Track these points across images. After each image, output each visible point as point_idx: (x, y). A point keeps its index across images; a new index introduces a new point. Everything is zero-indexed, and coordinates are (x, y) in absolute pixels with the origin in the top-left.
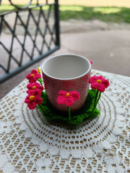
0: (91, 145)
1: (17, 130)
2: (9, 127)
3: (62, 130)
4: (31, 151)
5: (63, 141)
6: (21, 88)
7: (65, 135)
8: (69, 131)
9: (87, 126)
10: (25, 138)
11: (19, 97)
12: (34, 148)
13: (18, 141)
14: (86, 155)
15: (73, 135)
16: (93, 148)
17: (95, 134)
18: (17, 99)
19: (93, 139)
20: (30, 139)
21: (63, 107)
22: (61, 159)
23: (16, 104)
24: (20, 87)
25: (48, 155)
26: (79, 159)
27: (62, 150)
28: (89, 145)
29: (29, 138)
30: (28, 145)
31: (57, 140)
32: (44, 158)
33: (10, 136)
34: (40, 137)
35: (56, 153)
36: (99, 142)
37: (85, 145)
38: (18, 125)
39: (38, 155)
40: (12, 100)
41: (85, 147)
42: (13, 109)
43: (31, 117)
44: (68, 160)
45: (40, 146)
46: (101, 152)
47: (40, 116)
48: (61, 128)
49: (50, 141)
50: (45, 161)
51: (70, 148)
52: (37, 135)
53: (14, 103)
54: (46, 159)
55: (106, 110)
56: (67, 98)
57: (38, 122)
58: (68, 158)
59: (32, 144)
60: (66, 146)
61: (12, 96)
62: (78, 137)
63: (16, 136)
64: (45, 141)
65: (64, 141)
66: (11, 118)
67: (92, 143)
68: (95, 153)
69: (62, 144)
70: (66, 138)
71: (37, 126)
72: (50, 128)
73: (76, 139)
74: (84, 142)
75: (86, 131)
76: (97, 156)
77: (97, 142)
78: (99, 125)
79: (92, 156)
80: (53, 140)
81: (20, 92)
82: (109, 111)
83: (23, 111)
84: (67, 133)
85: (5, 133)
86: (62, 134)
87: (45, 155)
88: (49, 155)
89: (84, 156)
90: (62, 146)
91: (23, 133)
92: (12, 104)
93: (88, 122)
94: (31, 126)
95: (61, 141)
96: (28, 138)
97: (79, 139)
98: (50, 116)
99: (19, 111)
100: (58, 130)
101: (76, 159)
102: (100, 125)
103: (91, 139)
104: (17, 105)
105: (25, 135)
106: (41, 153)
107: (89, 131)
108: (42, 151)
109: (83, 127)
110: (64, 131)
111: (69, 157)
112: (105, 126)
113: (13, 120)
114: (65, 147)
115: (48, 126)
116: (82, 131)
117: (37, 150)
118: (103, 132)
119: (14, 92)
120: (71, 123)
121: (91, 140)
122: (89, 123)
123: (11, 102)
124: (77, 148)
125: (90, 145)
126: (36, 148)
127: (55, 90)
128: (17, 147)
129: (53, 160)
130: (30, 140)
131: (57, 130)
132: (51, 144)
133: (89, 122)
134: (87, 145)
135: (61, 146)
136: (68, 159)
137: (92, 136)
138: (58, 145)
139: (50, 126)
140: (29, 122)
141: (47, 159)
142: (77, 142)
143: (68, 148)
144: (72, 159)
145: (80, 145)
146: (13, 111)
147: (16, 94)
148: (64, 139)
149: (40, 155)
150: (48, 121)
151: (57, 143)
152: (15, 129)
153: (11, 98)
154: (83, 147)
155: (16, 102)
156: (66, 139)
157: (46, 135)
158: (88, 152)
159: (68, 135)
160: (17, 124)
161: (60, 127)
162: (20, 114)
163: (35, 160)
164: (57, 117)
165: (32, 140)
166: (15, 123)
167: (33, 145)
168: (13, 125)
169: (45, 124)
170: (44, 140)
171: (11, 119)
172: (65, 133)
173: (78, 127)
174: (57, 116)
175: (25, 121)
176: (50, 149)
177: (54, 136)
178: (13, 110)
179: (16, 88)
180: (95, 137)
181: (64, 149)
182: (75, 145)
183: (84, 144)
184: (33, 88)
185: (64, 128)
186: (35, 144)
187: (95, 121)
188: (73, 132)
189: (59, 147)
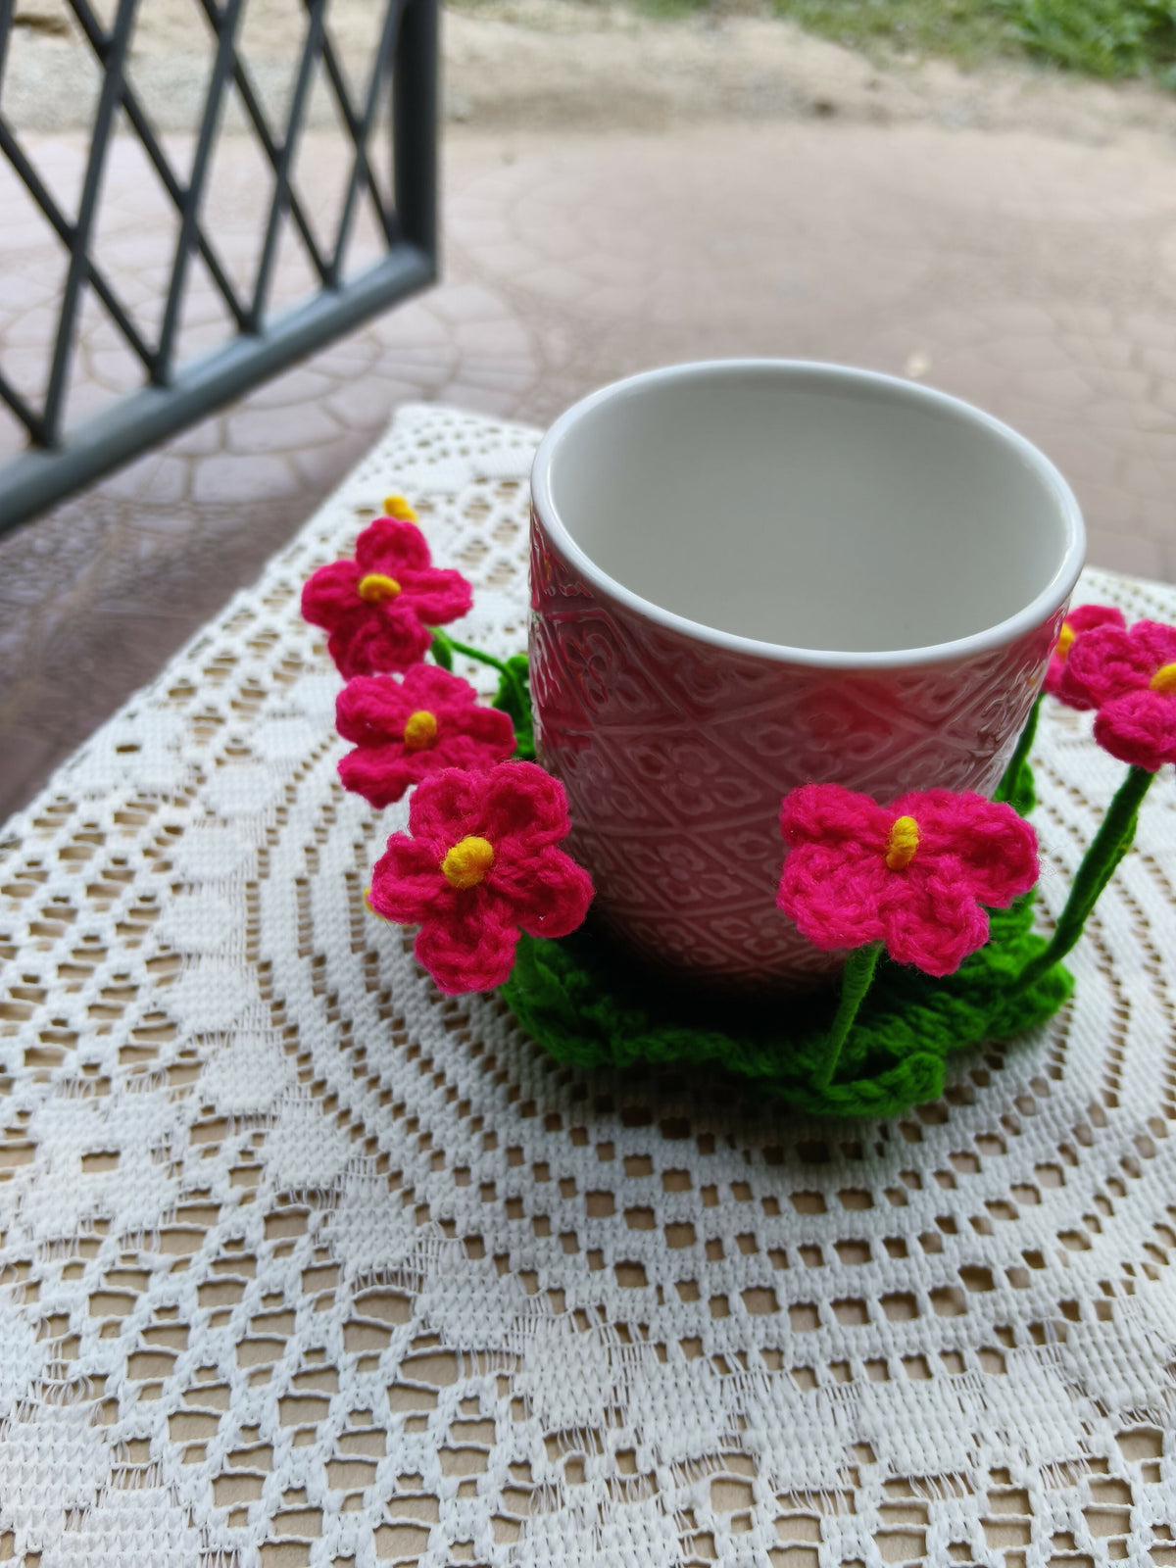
0: (1049, 1331)
1: (239, 1190)
2: (148, 1160)
3: (719, 1169)
4: (440, 1417)
5: (763, 1296)
6: (195, 705)
7: (769, 1233)
8: (800, 1189)
9: (964, 1126)
10: (349, 1272)
11: (196, 809)
12: (463, 1386)
13: (277, 1312)
14: (1013, 1432)
15: (842, 1221)
16: (1071, 1361)
17: (1061, 1206)
18: (175, 831)
19: (1051, 1256)
20: (409, 1293)
21: (750, 944)
22: (772, 1496)
23: (176, 888)
24: (184, 690)
25: (626, 1455)
26: (958, 1481)
27: (764, 1396)
28: (1022, 1331)
29: (394, 1276)
30: (391, 1356)
31: (689, 1288)
32: (591, 1492)
33: (170, 1258)
34: (501, 1259)
35: (706, 1435)
36: (1118, 1288)
37: (989, 1326)
38: (246, 1133)
39: (526, 1465)
40: (117, 843)
41: (986, 1351)
42: (149, 946)
43: (371, 1032)
44: (843, 1501)
45: (530, 1359)
46: (1156, 1389)
47: (465, 1020)
48: (706, 1146)
49: (625, 1302)
50: (608, 1531)
51: (843, 1367)
52: (474, 1242)
53: (147, 879)
54: (619, 1509)
55: (1117, 953)
56: (902, 869)
57: (452, 1092)
58: (852, 1486)
59: (435, 1338)
60: (800, 1344)
61: (116, 801)
62: (897, 1246)
63: (238, 1257)
64: (571, 1301)
65: (760, 1289)
66: (152, 1052)
67: (1054, 1302)
68: (1103, 1409)
69: (752, 1328)
70: (779, 1255)
71: (455, 1139)
72: (591, 1150)
73: (885, 1271)
74: (973, 1298)
75: (964, 1179)
76: (1121, 1436)
77: (1103, 1297)
78: (1083, 1106)
79: (1073, 1439)
80: (651, 1290)
81: (191, 752)
82: (1143, 955)
83: (266, 966)
84: (785, 1204)
85: (117, 1229)
86: (728, 1218)
87: (598, 1465)
88: (645, 1462)
89: (998, 1445)
90: (755, 1357)
91: (316, 1217)
92: (130, 893)
93: (967, 1081)
94: (391, 1135)
95: (736, 1301)
96: (380, 1277)
97: (922, 1272)
98: (593, 1032)
99: (225, 967)
100: (685, 1173)
101: (921, 1481)
102: (1094, 1112)
103: (1035, 1259)
104: (182, 898)
105: (340, 1246)
106: (551, 1440)
107: (998, 1174)
108: (558, 1422)
109: (929, 1131)
110: (742, 1189)
111: (854, 1471)
112: (1142, 1118)
113: (173, 1068)
114: (788, 1367)
115: (564, 1135)
116: (928, 1177)
117: (504, 1404)
118: (1131, 1184)
119: (127, 749)
120: (833, 1104)
121: (1035, 1274)
122: (982, 1093)
123: (120, 867)
124: (918, 1362)
125: (1037, 1330)
126: (481, 1381)
127: (713, 767)
128: (274, 1388)
129: (689, 1512)
130: (406, 1300)
131: (676, 1178)
132: (634, 1330)
133: (982, 1080)
134: (1006, 1332)
135: (742, 1355)
136: (850, 1495)
137: (1040, 1224)
138: (717, 1336)
139: (593, 1137)
140: (352, 1093)
141: (635, 1507)
142: (903, 1302)
143: (823, 1372)
144: (889, 1483)
145: (933, 1329)
146: (155, 976)
147: (158, 770)
148: (762, 1269)
149: (546, 1468)
150: (562, 1080)
151: (696, 1316)
152: (211, 1172)
153: (107, 823)
154: (970, 1355)
155: (167, 866)
156: (780, 1275)
157: (569, 1238)
158: (1030, 1407)
159: (791, 1227)
160: (222, 1121)
161: (693, 1144)
162: (240, 1006)
163: (496, 1518)
164: (670, 1046)
165: (423, 1302)
166: (209, 1110)
167: (451, 1355)
168: (182, 1131)
169: (527, 1110)
170: (557, 1292)
171: (155, 1064)
172: (757, 1204)
173: (877, 1137)
174: (670, 1036)
175: (307, 1085)
176: (641, 1386)
177: (649, 1245)
178: (151, 962)
179: (138, 701)
180: (1062, 1236)
181: (789, 1387)
182: (892, 1333)
183: (971, 1318)
184: (410, 729)
185: (738, 1156)
186: (463, 1347)
187: (1035, 1068)
188: (838, 1189)
189: (733, 1368)
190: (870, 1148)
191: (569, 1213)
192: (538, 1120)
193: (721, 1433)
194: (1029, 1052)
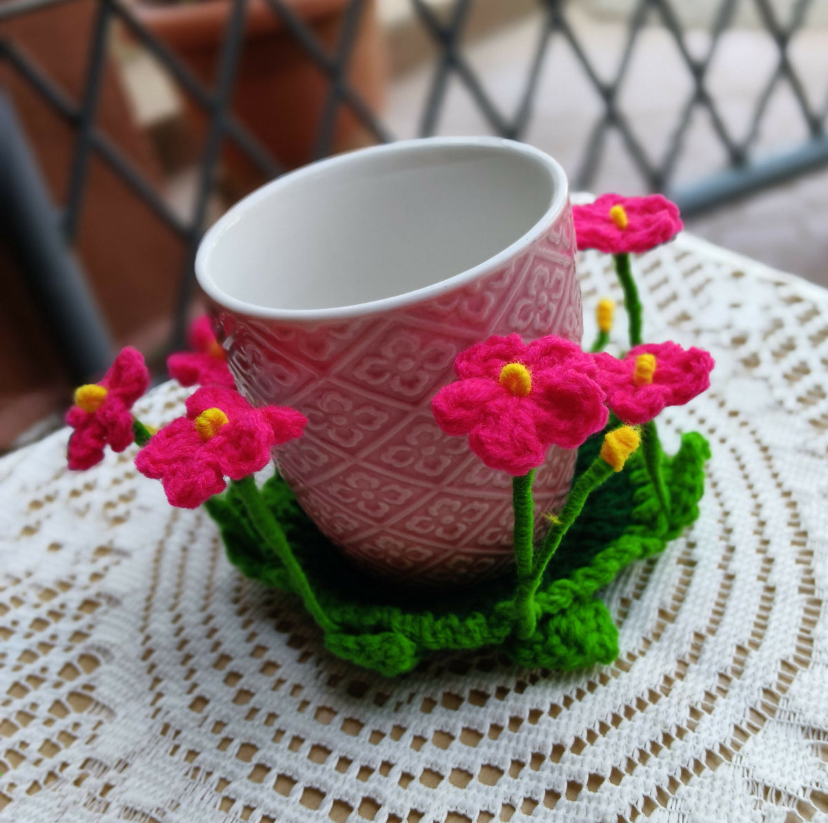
1: (87, 583)
2: (71, 555)
3: (297, 673)
4: (60, 725)
5: (248, 750)
7: (287, 718)
8: (329, 704)
9: (463, 716)
10: (90, 640)
12: (82, 717)
13: (49, 643)
15: (331, 733)
20: (103, 661)
25: (107, 788)
27: (197, 800)
29: (104, 651)
30: (67, 687)
31: (219, 725)
32: (78, 793)
33: (37, 602)
34: (152, 667)
38: (115, 559)
39: (67, 766)
45: (118, 719)
48: (304, 657)
49: (181, 715)
51: (249, 810)
52: (149, 653)
54: (81, 809)
55: (707, 655)
59: (92, 689)
60: (240, 785)
62: (344, 763)
63: (59, 612)
64: (160, 702)
65: (253, 746)
66: (115, 507)
69: (228, 762)
70: (279, 734)
71: (191, 599)
72: (244, 633)
73: (325, 774)
75: (428, 746)
78: (551, 742)
80: (199, 716)
82: (728, 666)
84: (311, 708)
85: (32, 580)
86: (275, 700)
87: (92, 782)
88: (111, 795)
90: (215, 778)
91: (103, 609)
93: (492, 690)
95: (235, 745)
96: (99, 649)
97: (342, 786)
100: (277, 667)
102: (558, 750)
103: (416, 816)
105: (98, 627)
106: (87, 761)
107: (454, 756)
108: (97, 753)
109: (438, 709)
110: (297, 689)
112: (588, 770)
113: (116, 518)
114: (225, 793)
115: (240, 620)
116: (408, 735)
117: (89, 733)
122: (493, 701)
126: (90, 719)
128: (17, 676)
130: (97, 664)
131: (270, 667)
132: (171, 731)
133: (502, 693)
135: (209, 774)
137: (443, 798)
138: (207, 757)
139: (252, 628)
141: (88, 813)
142: (315, 795)
143: (238, 807)
145: (317, 820)
148: (263, 736)
149: (72, 771)
151: (210, 742)
152: (85, 571)
156: (269, 744)
157: (191, 672)
159: (301, 723)
160: (109, 550)
161: (298, 654)
163: (35, 783)
165: (104, 668)
166: (111, 542)
167: (91, 700)
168: (93, 548)
169: (237, 600)
170: (159, 696)
171: (111, 513)
172: (296, 701)
173: (403, 697)
175: (157, 548)
176: (147, 759)
177: (221, 694)
181: (213, 803)
182: (291, 808)
185: (315, 670)
186: (100, 699)
187: (543, 702)
188: (348, 716)
189: (198, 778)
190: (392, 702)
191: (204, 659)
192: (236, 607)
193: (161, 806)
194: (548, 691)
